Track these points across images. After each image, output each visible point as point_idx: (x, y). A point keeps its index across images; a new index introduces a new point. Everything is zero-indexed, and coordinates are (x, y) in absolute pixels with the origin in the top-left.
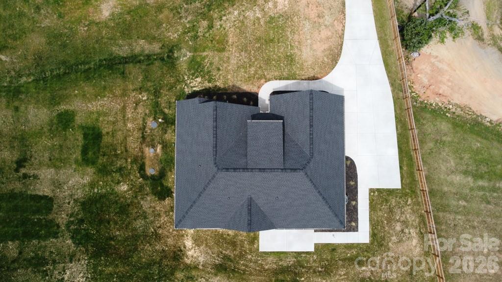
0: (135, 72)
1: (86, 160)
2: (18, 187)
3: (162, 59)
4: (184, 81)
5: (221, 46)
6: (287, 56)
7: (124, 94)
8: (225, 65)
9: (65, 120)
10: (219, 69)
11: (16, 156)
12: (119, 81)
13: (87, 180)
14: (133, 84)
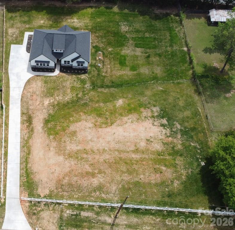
0: (107, 82)
1: (125, 57)
2: (148, 50)
3: (97, 86)
4: (88, 78)
5: (73, 88)
6: (47, 83)
7: (111, 76)
8: (72, 82)
9: (133, 68)
10: (74, 81)
11: (150, 59)
12: (114, 80)
13: (123, 51)
14: (108, 78)
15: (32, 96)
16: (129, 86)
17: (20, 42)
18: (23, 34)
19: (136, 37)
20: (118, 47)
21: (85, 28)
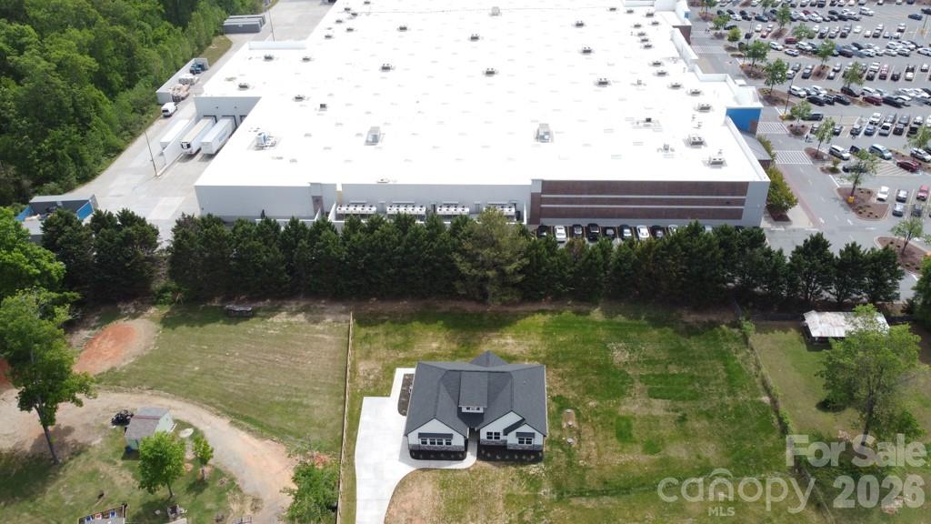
0: (592, 481)
1: (628, 420)
2: (680, 404)
3: (568, 492)
4: (546, 473)
5: (510, 499)
6: (446, 487)
7: (601, 467)
8: (507, 483)
9: (651, 447)
10: (513, 480)
11: (688, 424)
12: (607, 477)
13: (623, 408)
14: (594, 474)
15: (411, 520)
16: (646, 491)
17: (384, 391)
18: (392, 372)
19: (648, 375)
20: (609, 398)
21: (533, 357)
